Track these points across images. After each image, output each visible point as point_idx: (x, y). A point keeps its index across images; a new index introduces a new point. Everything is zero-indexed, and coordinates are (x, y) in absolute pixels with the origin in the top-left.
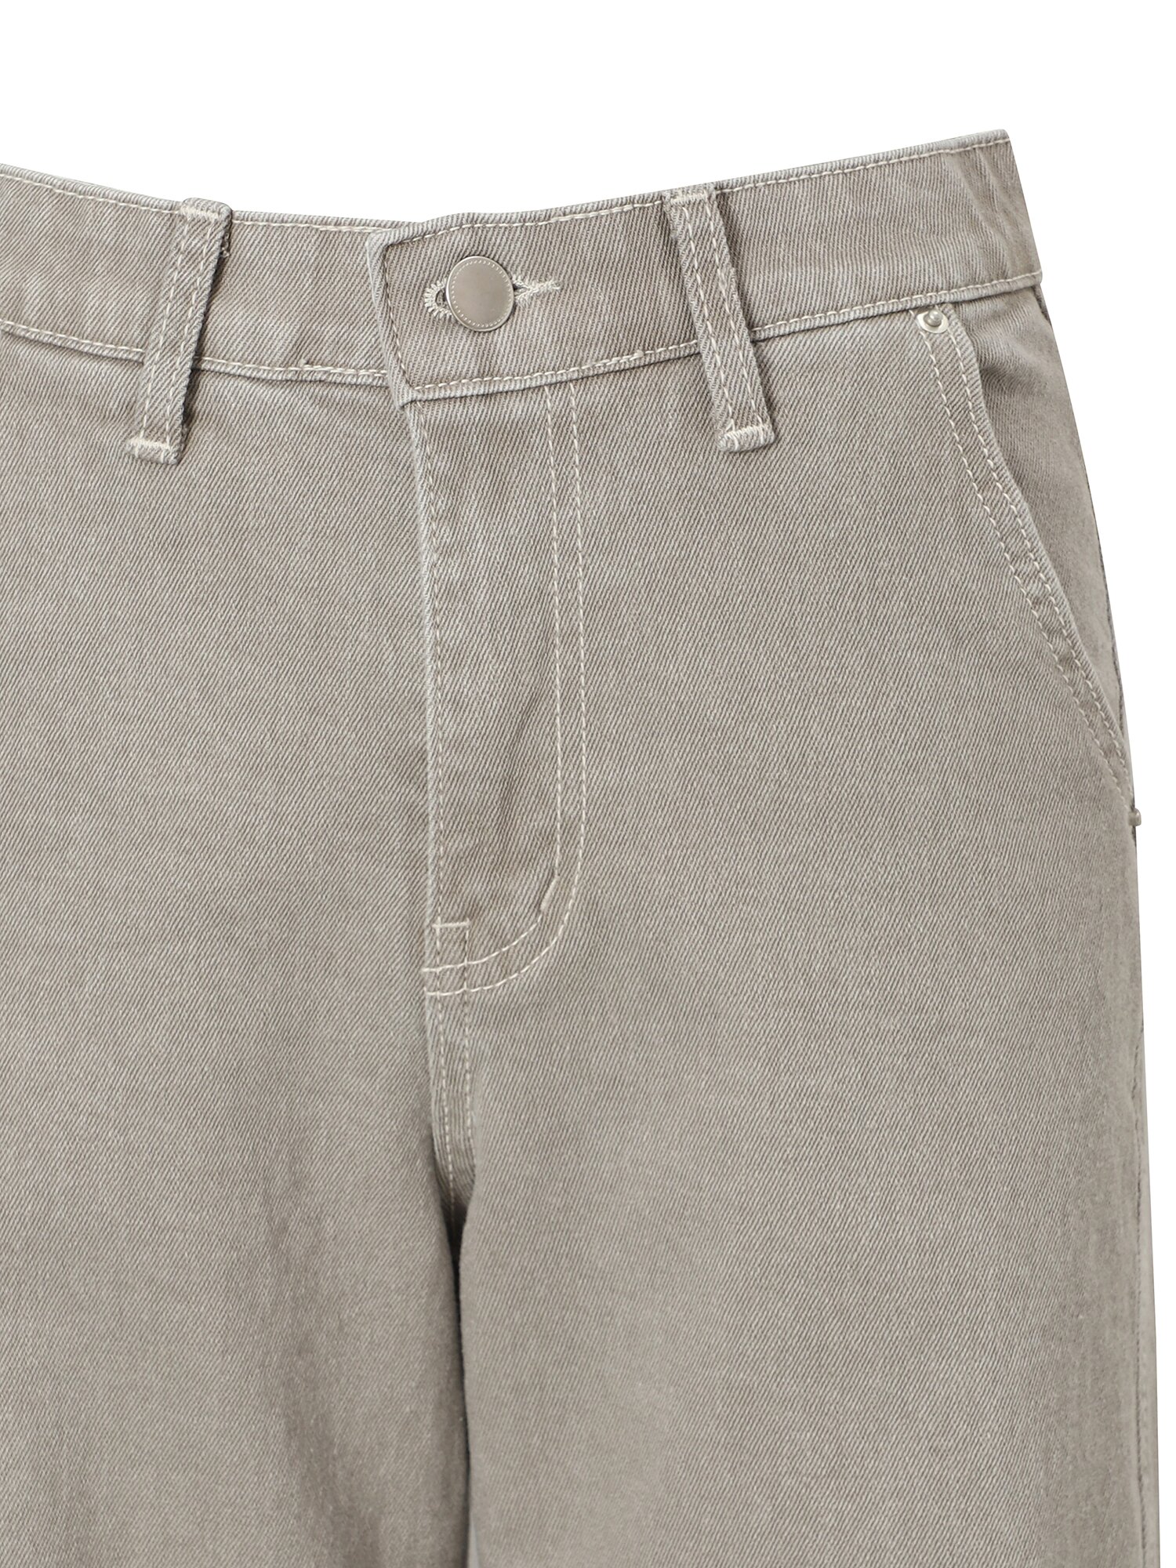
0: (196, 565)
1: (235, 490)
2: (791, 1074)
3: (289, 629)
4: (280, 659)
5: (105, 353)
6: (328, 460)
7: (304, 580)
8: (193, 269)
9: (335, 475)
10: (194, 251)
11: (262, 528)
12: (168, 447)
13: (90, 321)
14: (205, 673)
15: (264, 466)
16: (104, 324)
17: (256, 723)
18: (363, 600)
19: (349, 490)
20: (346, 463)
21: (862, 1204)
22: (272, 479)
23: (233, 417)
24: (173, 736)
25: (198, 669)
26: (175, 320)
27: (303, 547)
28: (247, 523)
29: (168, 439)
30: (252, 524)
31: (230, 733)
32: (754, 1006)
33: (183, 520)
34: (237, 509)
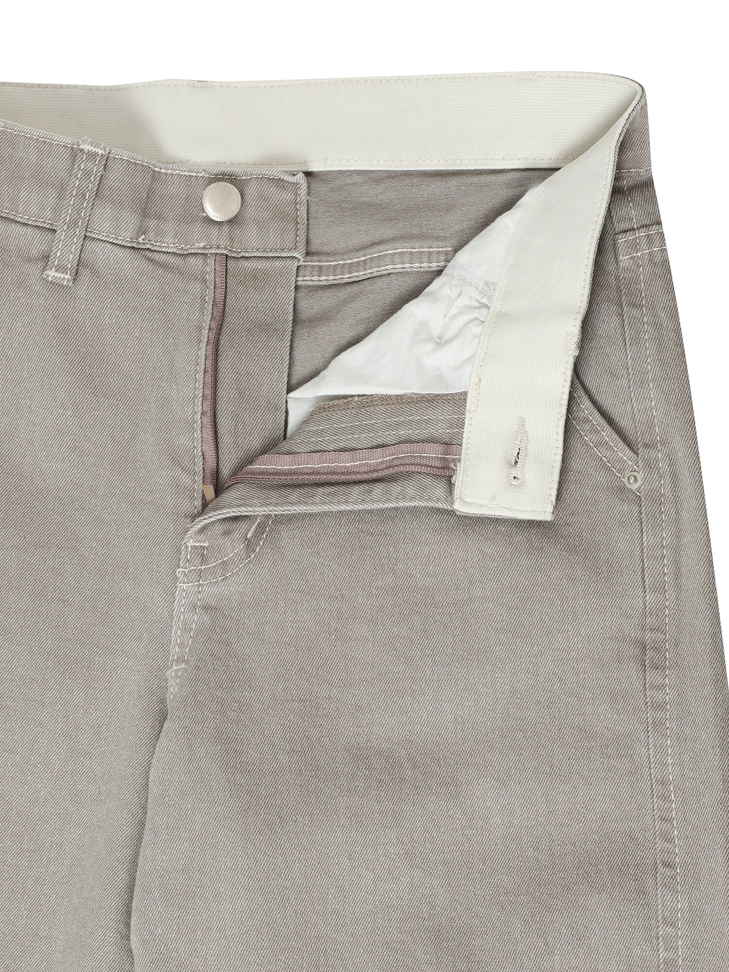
0: (76, 342)
1: (100, 302)
2: (384, 625)
3: (125, 380)
4: (120, 396)
5: (30, 223)
6: (151, 289)
7: (135, 354)
8: (88, 179)
9: (155, 297)
10: (89, 169)
11: (113, 324)
12: (69, 277)
13: (22, 204)
14: (77, 401)
15: (116, 290)
16: (30, 207)
17: (103, 430)
18: (165, 364)
19: (162, 306)
20: (161, 292)
21: (423, 697)
22: (120, 297)
23: (101, 263)
24: (57, 435)
25: (73, 399)
26: (76, 208)
27: (135, 335)
28: (105, 321)
29: (69, 273)
30: (108, 322)
31: (89, 435)
32: (365, 588)
33: (71, 317)
34: (100, 313)
